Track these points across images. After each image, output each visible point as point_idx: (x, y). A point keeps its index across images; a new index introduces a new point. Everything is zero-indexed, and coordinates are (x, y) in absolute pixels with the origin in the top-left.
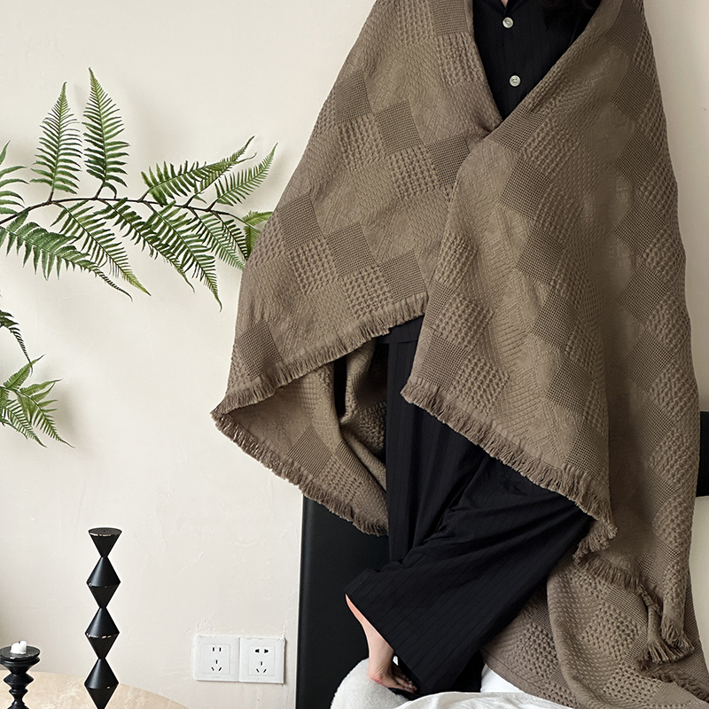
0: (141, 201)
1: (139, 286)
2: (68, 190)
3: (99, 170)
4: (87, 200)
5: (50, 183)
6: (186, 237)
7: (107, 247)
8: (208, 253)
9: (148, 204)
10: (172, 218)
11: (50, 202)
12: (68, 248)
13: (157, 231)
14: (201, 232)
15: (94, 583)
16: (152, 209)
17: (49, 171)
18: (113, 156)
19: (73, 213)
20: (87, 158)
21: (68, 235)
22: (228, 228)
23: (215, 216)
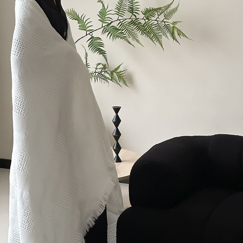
0: (143, 19)
1: (141, 44)
2: (122, 16)
3: (131, 10)
4: (126, 19)
5: (118, 14)
6: (154, 29)
7: (132, 33)
8: (160, 34)
9: (145, 20)
10: (150, 24)
11: (118, 20)
12: (120, 33)
13: (146, 28)
14: (158, 28)
15: (114, 121)
16: (145, 21)
17: (118, 11)
18: (135, 6)
19: (123, 23)
20: (128, 7)
21: (121, 29)
22: (167, 27)
23: (163, 23)
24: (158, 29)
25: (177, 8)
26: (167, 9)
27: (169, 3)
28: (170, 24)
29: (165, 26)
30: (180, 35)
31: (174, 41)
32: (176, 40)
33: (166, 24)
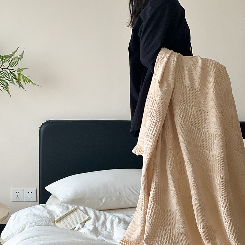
8: (6, 81)
14: (4, 75)
22: (12, 74)
23: (9, 70)
24: (4, 77)
25: (21, 56)
26: (11, 57)
27: (14, 51)
28: (15, 71)
29: (11, 73)
30: (26, 82)
31: (20, 87)
32: (22, 87)
33: (12, 71)
